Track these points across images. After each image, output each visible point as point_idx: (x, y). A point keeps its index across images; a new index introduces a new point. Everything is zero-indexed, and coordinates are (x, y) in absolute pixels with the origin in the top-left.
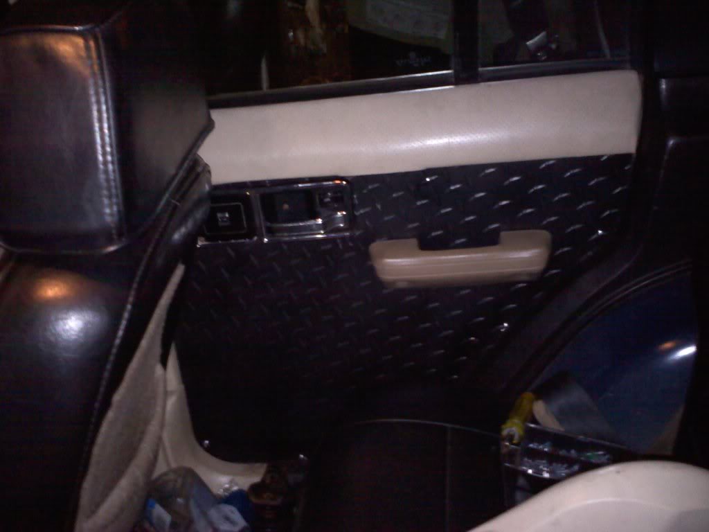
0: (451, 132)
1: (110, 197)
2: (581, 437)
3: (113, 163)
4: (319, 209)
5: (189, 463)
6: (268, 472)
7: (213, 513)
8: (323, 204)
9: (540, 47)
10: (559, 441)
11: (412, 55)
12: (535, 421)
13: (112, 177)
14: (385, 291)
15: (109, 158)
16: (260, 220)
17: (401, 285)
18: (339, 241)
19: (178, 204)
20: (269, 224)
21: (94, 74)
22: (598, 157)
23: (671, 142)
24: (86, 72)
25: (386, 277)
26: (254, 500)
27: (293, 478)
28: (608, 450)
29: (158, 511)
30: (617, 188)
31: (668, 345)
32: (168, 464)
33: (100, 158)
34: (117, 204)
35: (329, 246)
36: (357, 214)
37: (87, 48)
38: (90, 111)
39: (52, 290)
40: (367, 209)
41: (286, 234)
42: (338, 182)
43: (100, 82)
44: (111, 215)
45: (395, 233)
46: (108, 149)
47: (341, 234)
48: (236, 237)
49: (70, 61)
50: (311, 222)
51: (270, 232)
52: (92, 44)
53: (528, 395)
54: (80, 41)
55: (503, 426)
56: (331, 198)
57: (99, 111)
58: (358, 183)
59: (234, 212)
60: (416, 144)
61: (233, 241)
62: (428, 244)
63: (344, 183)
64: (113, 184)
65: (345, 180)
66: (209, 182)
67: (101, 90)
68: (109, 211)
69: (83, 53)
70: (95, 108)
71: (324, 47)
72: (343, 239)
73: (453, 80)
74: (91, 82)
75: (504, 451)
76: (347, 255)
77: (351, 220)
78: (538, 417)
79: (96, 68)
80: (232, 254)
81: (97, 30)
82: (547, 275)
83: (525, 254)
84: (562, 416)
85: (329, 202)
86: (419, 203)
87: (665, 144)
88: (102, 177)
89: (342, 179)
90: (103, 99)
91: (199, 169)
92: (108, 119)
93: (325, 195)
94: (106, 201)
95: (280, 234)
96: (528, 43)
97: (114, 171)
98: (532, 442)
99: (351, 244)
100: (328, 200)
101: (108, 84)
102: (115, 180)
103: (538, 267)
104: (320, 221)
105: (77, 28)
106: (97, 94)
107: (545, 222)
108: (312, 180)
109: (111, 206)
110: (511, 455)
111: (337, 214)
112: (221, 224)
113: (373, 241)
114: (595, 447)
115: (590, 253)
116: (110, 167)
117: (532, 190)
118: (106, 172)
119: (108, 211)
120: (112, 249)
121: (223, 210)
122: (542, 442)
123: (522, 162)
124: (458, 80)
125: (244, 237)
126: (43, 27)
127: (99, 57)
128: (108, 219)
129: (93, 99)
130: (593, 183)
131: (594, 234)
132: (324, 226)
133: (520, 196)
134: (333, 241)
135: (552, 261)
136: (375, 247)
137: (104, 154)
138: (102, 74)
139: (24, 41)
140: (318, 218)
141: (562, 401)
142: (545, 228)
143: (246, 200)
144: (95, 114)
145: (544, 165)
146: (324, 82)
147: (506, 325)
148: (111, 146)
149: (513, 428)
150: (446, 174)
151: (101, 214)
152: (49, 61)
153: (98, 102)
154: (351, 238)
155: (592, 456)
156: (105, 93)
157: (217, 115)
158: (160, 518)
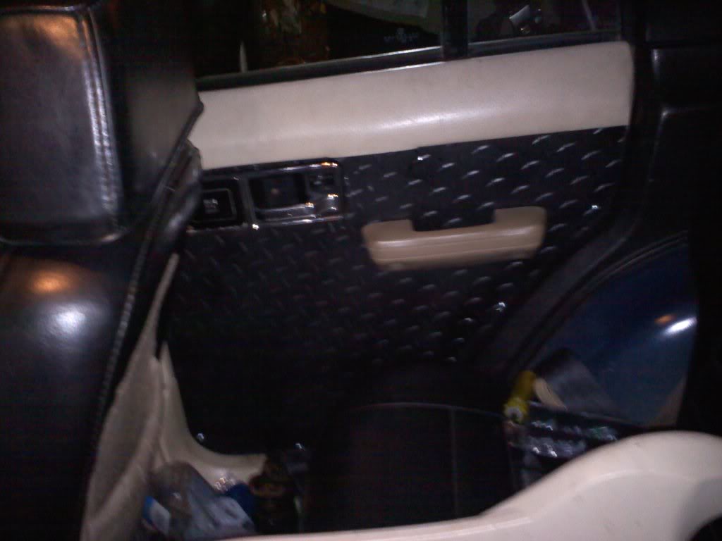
0: (441, 109)
1: (108, 184)
2: (585, 414)
3: (110, 148)
4: (309, 192)
5: (184, 457)
6: (267, 463)
7: (214, 508)
8: (315, 188)
9: (523, 22)
10: (563, 418)
11: (401, 31)
12: (536, 399)
13: (109, 163)
14: (380, 274)
15: (106, 143)
16: (249, 204)
17: (396, 267)
18: (331, 225)
19: (172, 189)
20: (258, 210)
21: (87, 57)
22: (591, 131)
23: (664, 114)
24: (79, 54)
25: (380, 259)
26: (255, 492)
27: (293, 468)
28: (612, 425)
29: (157, 508)
30: (610, 161)
31: (665, 319)
32: (164, 459)
33: (97, 143)
34: (117, 191)
35: (321, 231)
36: (349, 196)
37: (80, 29)
38: (85, 95)
39: (50, 283)
40: (359, 191)
41: (276, 219)
42: (326, 164)
43: (94, 64)
44: (110, 202)
45: (387, 214)
46: (105, 134)
47: (334, 218)
48: (224, 224)
49: (62, 43)
50: (302, 207)
51: (260, 218)
52: (84, 24)
53: (529, 374)
54: (71, 22)
55: (506, 406)
56: (323, 181)
57: (95, 95)
58: (349, 164)
59: (222, 198)
60: (407, 123)
61: (222, 229)
62: (422, 225)
63: (335, 165)
64: (110, 170)
65: (336, 162)
66: (200, 166)
67: (96, 73)
68: (107, 199)
69: (75, 35)
70: (89, 92)
71: (299, 27)
72: (334, 222)
73: (442, 56)
74: (84, 63)
75: (508, 430)
76: (340, 239)
77: (343, 203)
78: (540, 396)
79: (89, 49)
80: (221, 241)
81: (89, 9)
82: (542, 251)
83: (522, 232)
84: (563, 394)
85: (320, 185)
86: (412, 183)
87: (658, 116)
88: (99, 163)
89: (331, 160)
90: (97, 83)
91: (190, 154)
92: (104, 102)
93: (315, 178)
94: (104, 188)
95: (269, 220)
96: (510, 18)
97: (112, 158)
98: (535, 420)
99: (343, 228)
100: (318, 183)
101: (102, 66)
102: (113, 166)
103: (533, 244)
104: (310, 205)
105: (67, 9)
106: (92, 76)
107: (539, 199)
108: (301, 163)
109: (108, 194)
110: (516, 435)
111: (327, 196)
112: (209, 211)
113: (365, 223)
114: (599, 423)
115: (585, 229)
116: (108, 153)
117: (526, 166)
118: (104, 158)
119: (105, 198)
120: (111, 238)
121: (209, 197)
122: (544, 420)
123: (515, 137)
124: (448, 56)
125: (232, 223)
126: (32, 8)
127: (93, 38)
128: (107, 207)
129: (88, 82)
130: (586, 157)
131: (588, 209)
132: (315, 210)
133: (513, 173)
134: (325, 224)
135: (548, 238)
136: (368, 229)
137: (101, 140)
138: (97, 56)
139: (13, 24)
140: (308, 202)
141: (562, 378)
142: (539, 204)
143: (234, 185)
144: (90, 98)
145: (536, 141)
146: (301, 63)
147: (502, 304)
148: (108, 131)
149: (516, 407)
150: (438, 153)
151: (99, 201)
152: (40, 44)
153: (93, 86)
154: (344, 222)
155: (596, 432)
156: (100, 76)
157: (205, 97)
158: (159, 516)
